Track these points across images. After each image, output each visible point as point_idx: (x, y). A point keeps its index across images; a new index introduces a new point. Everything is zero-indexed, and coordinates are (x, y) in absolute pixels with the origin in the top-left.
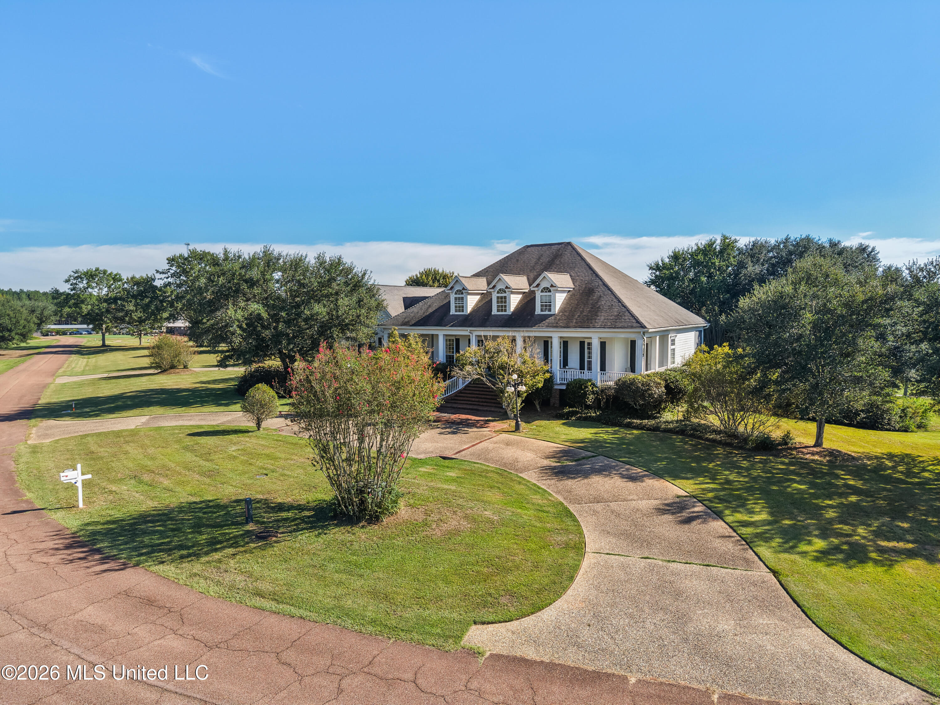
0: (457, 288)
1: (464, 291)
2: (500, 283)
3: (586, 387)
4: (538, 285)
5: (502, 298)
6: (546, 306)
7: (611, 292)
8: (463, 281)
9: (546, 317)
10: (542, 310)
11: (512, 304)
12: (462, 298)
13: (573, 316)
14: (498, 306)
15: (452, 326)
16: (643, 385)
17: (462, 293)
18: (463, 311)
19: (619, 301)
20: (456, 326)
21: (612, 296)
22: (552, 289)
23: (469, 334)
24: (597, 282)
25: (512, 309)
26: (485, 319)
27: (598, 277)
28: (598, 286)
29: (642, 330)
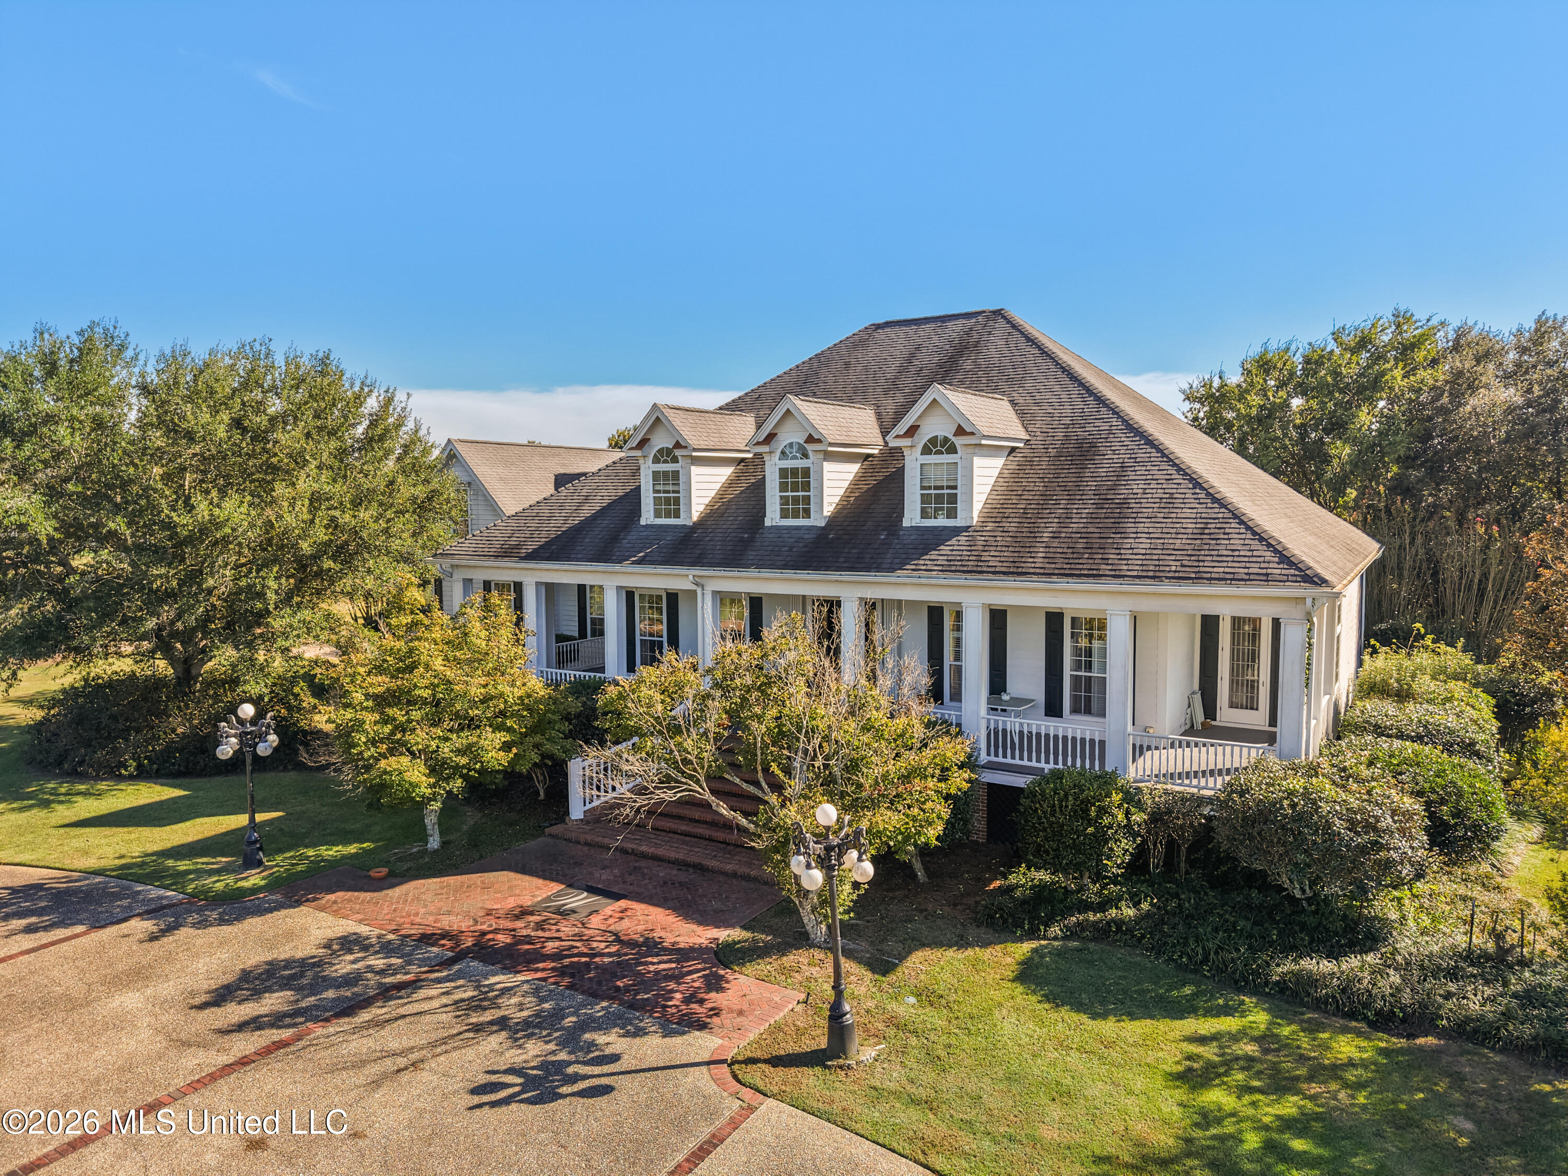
0: (661, 441)
1: (678, 453)
2: (789, 425)
3: (1103, 811)
4: (912, 431)
5: (794, 472)
6: (939, 499)
7: (1159, 450)
8: (677, 420)
9: (937, 538)
10: (924, 514)
11: (826, 491)
12: (676, 474)
13: (1033, 534)
14: (784, 501)
15: (639, 562)
16: (1352, 825)
17: (675, 460)
18: (677, 515)
19: (1196, 483)
20: (652, 563)
21: (1164, 466)
22: (959, 441)
23: (694, 587)
24: (1103, 424)
25: (828, 509)
26: (742, 540)
27: (1106, 406)
28: (1110, 432)
29: (1308, 592)
